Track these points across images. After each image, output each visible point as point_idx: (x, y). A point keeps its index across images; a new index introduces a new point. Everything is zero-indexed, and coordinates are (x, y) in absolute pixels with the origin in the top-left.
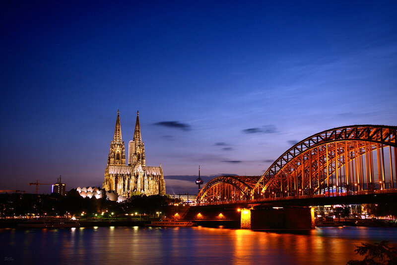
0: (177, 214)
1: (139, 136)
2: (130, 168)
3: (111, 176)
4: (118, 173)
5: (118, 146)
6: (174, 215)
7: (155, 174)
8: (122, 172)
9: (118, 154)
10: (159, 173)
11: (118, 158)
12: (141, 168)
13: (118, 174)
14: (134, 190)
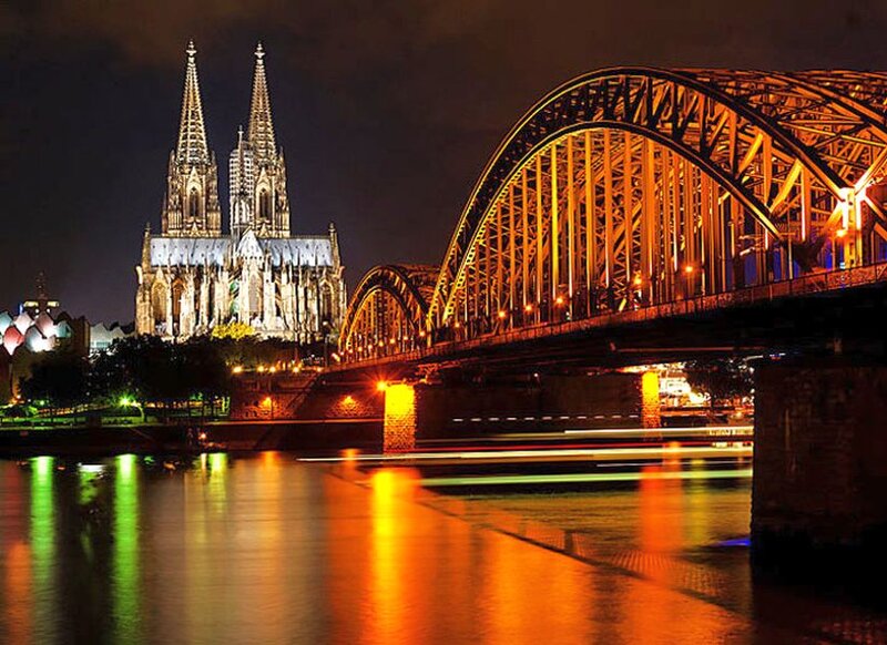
0: (267, 402)
1: (266, 132)
2: (228, 242)
3: (160, 272)
4: (185, 262)
5: (194, 171)
6: (256, 404)
7: (312, 264)
8: (199, 259)
9: (195, 198)
10: (328, 258)
11: (195, 212)
12: (254, 243)
13: (182, 266)
14: (227, 320)
